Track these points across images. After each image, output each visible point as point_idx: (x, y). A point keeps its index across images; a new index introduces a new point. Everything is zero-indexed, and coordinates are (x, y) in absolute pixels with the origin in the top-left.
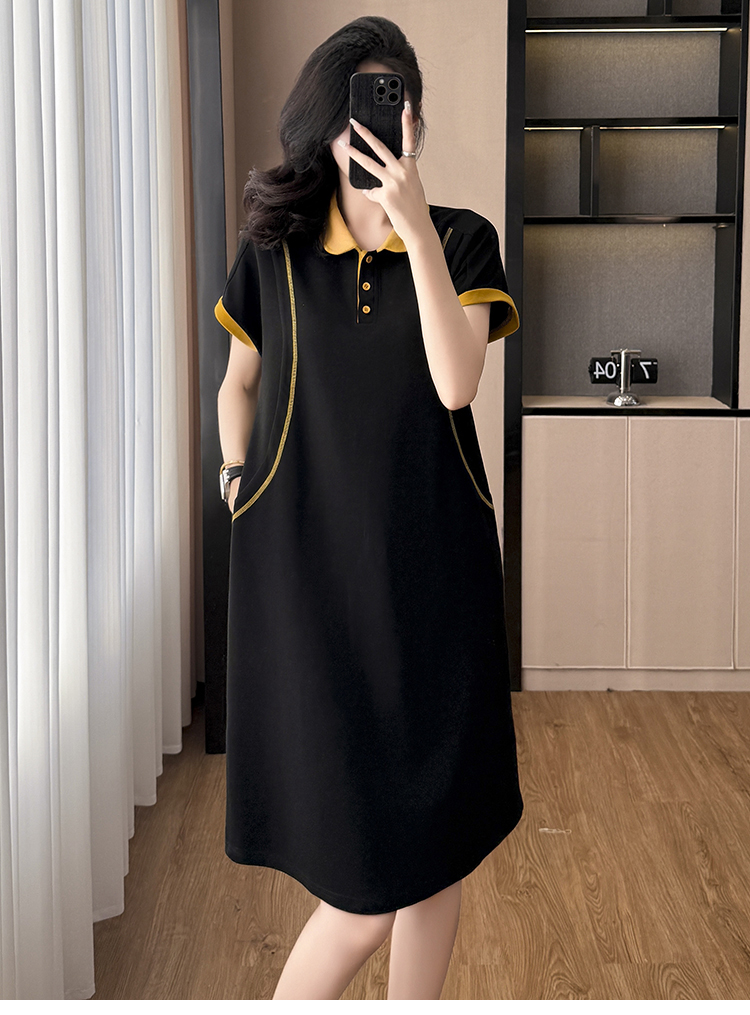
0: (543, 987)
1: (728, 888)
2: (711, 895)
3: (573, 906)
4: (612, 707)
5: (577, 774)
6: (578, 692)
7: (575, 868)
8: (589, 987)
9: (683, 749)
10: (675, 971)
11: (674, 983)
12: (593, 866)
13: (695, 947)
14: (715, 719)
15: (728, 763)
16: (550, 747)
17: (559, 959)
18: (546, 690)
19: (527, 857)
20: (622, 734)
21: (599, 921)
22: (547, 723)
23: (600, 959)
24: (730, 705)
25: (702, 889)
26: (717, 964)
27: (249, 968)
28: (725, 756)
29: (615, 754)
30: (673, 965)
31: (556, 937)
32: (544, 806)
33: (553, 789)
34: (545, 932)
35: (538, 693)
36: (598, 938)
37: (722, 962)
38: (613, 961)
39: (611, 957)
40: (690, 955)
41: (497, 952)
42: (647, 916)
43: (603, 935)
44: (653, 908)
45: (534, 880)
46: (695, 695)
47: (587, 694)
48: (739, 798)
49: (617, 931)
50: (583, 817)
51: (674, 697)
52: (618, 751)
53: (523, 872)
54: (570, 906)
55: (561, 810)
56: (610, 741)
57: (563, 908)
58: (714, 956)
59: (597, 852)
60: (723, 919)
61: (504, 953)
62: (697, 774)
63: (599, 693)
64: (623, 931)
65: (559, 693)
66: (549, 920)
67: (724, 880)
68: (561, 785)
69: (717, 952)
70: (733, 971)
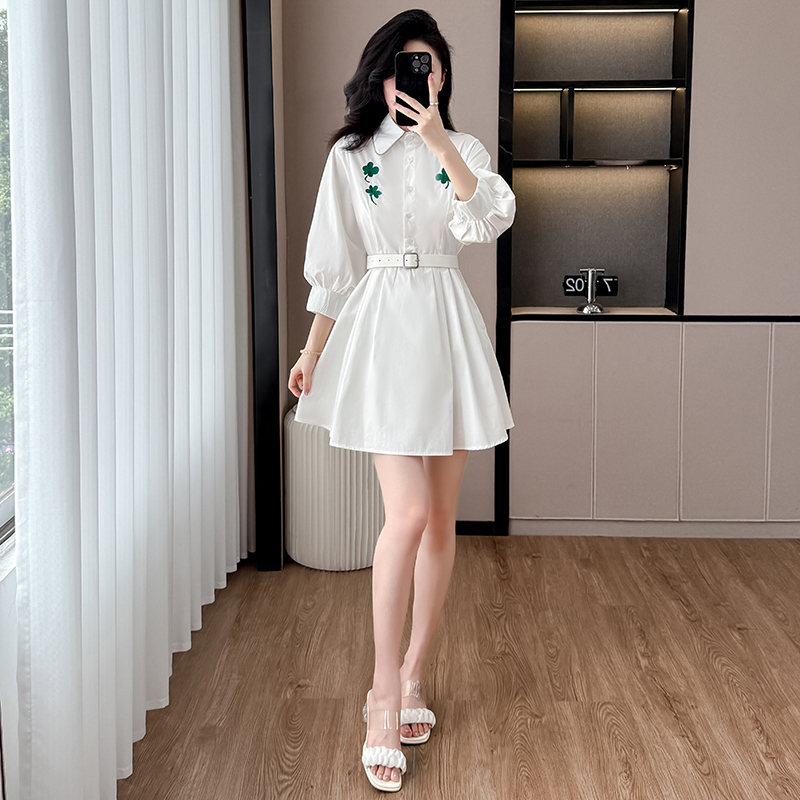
0: (508, 713)
1: (657, 659)
2: (644, 662)
3: (537, 668)
4: (580, 546)
5: (547, 587)
6: (554, 537)
7: (540, 645)
8: (543, 715)
9: (634, 574)
10: (609, 706)
11: (609, 714)
12: (555, 643)
13: (627, 694)
14: (660, 554)
15: (668, 583)
16: (528, 571)
17: (522, 698)
18: (528, 534)
19: (504, 637)
20: (586, 563)
21: (555, 676)
22: (527, 555)
23: (553, 697)
24: (675, 546)
25: (637, 658)
26: (643, 702)
27: (287, 699)
28: (666, 579)
29: (579, 576)
30: (609, 703)
31: (522, 685)
32: (520, 606)
33: (528, 596)
34: (513, 681)
35: (521, 537)
36: (553, 685)
37: (647, 702)
38: (563, 700)
39: (561, 697)
40: (623, 698)
41: (476, 694)
42: (593, 673)
43: (558, 685)
44: (598, 669)
45: (507, 650)
46: (648, 540)
47: (561, 537)
48: (673, 604)
49: (569, 682)
50: (550, 613)
51: (630, 541)
52: (581, 574)
53: (500, 645)
54: (534, 667)
55: (533, 608)
56: (576, 568)
57: (529, 668)
58: (641, 698)
59: (557, 633)
60: (652, 676)
61: (481, 693)
62: (642, 589)
63: (571, 537)
64: (573, 682)
65: (539, 537)
66: (517, 675)
67: (655, 653)
68: (535, 594)
69: (644, 696)
70: (655, 708)
